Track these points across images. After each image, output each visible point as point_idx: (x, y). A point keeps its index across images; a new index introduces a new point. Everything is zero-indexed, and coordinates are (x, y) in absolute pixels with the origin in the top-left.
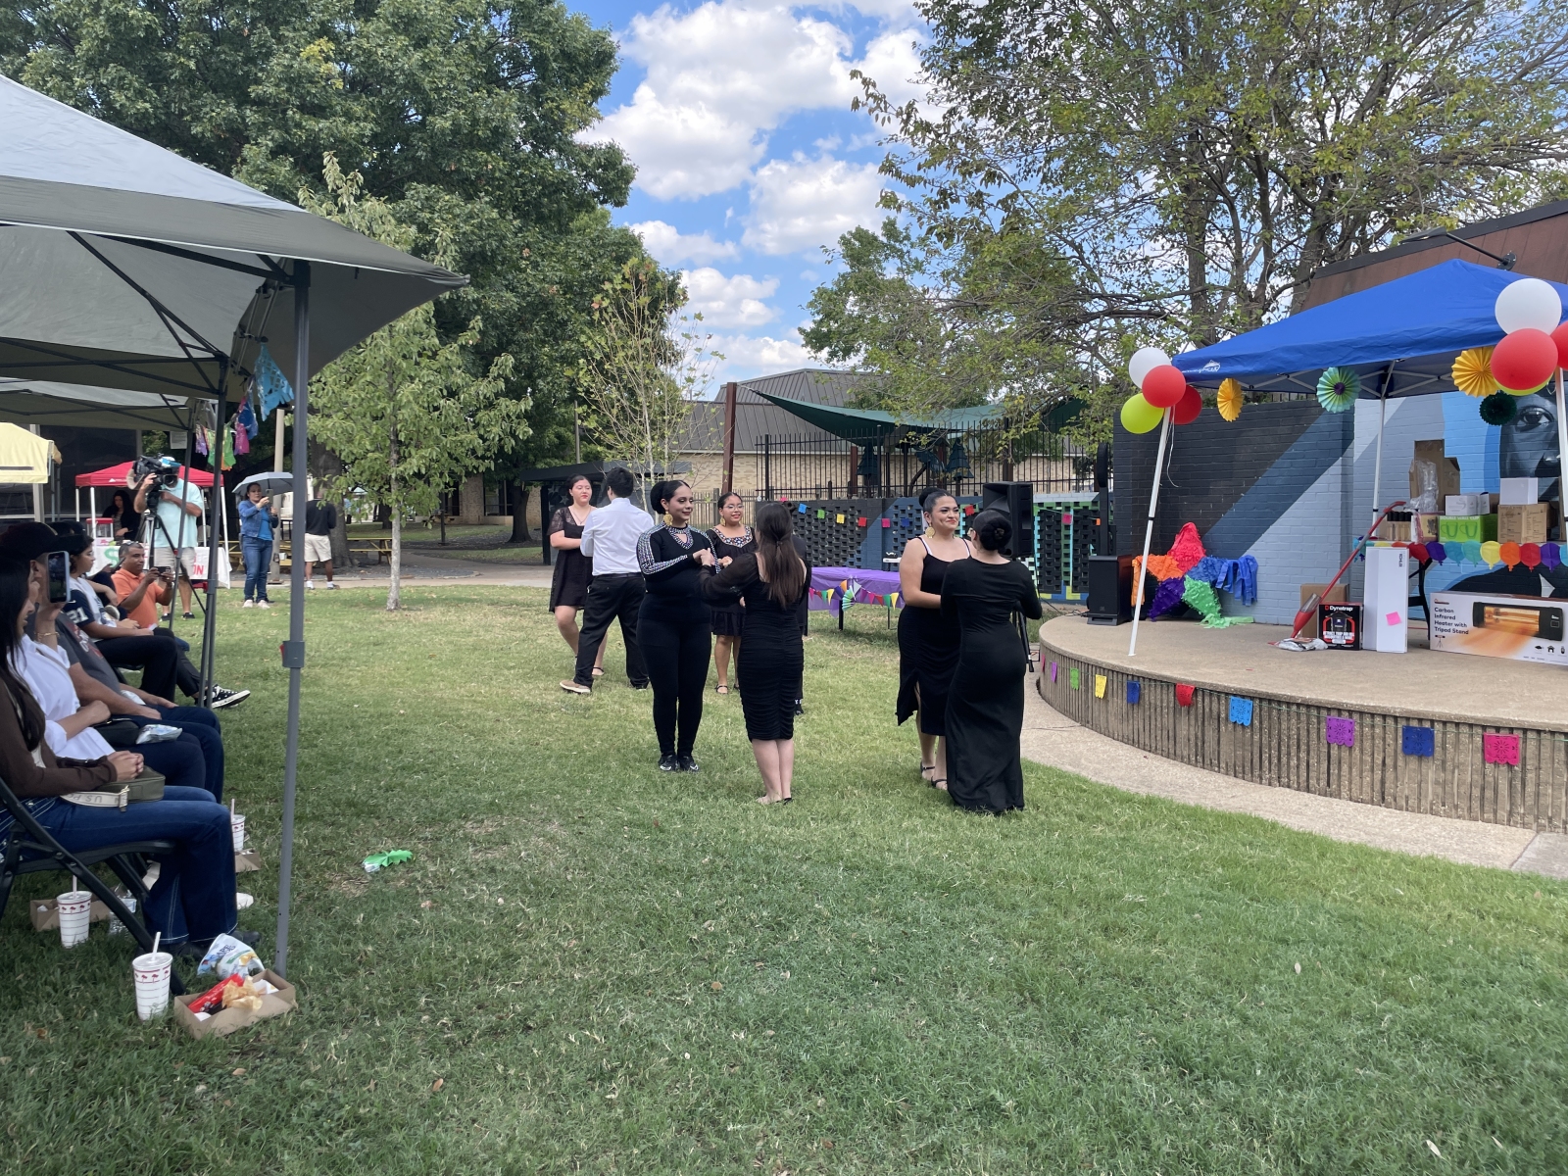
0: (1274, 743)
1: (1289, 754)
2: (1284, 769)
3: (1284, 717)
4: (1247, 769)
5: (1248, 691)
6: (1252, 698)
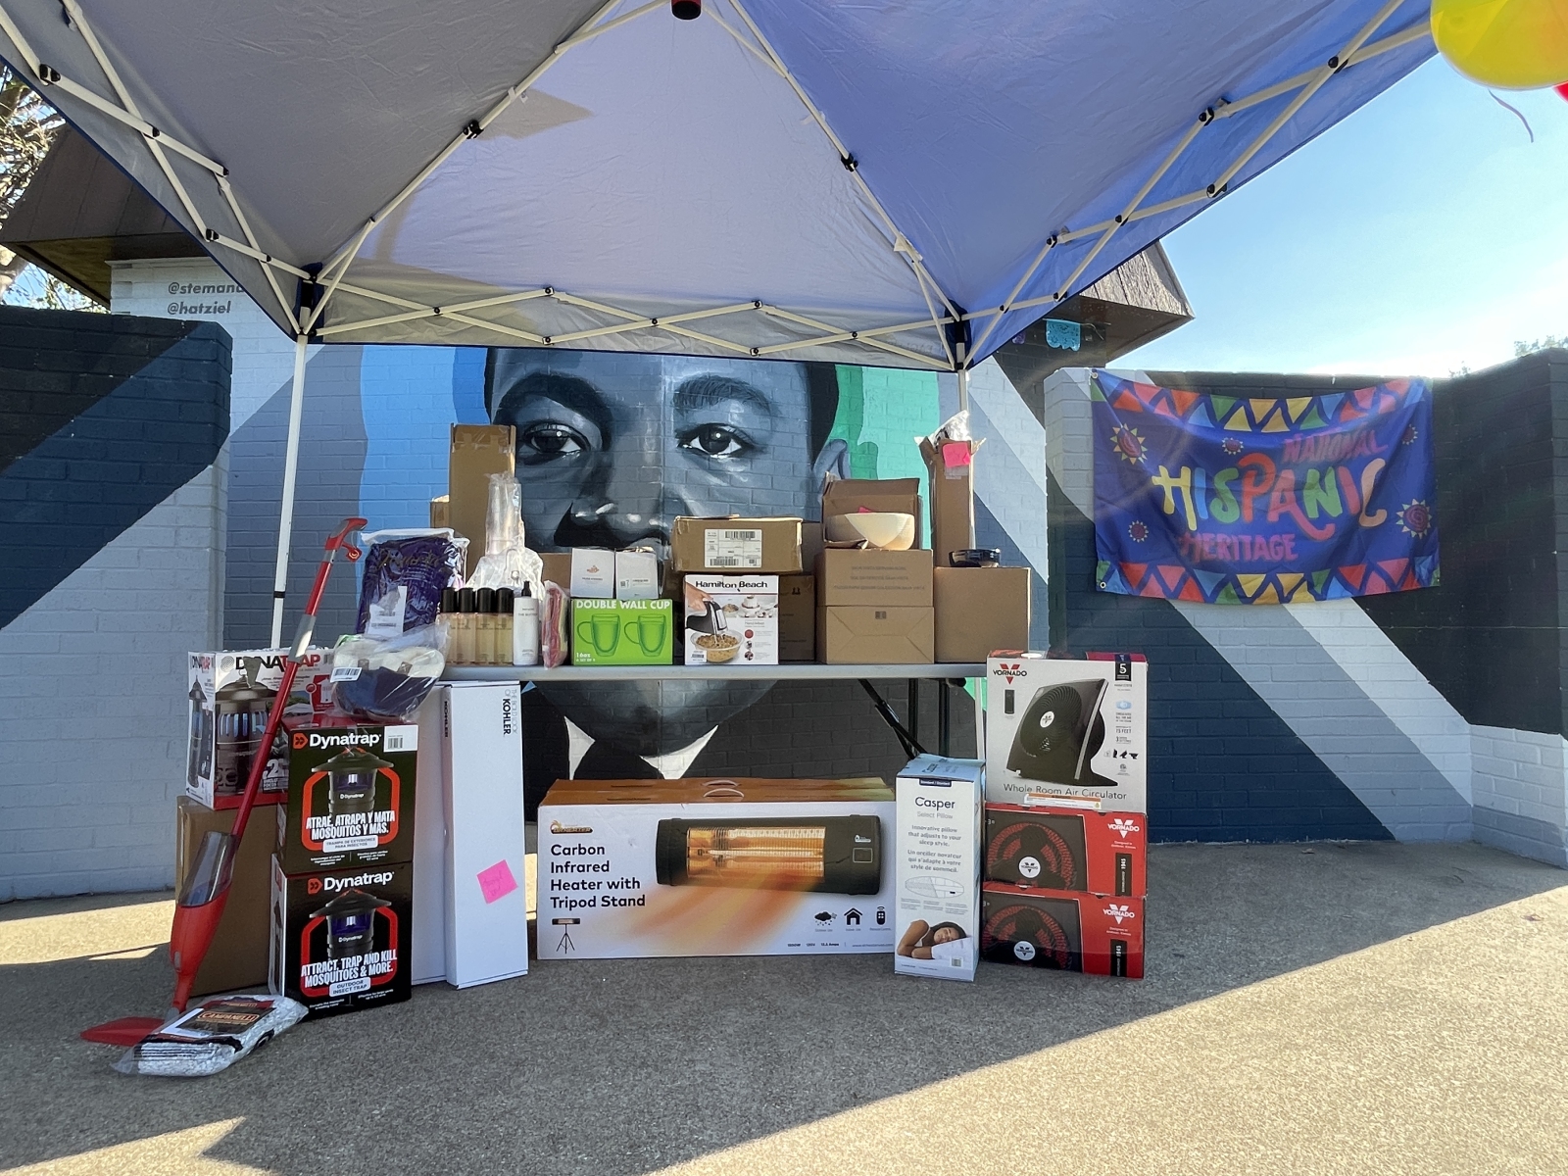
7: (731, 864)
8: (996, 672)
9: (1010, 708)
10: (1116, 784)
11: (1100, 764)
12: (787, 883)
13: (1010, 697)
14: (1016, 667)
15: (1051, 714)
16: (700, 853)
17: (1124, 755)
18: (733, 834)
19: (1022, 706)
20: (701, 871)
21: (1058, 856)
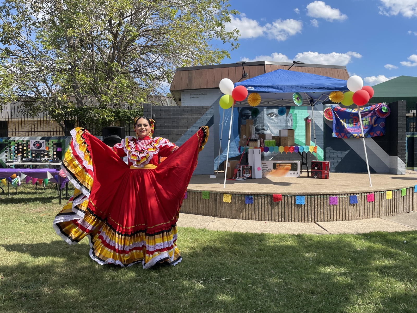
0: (313, 209)
1: (318, 211)
2: (316, 216)
3: (316, 199)
4: (303, 219)
5: (304, 193)
6: (304, 195)
7: (281, 167)
12: (287, 170)
16: (278, 166)
18: (281, 164)
21: (319, 167)
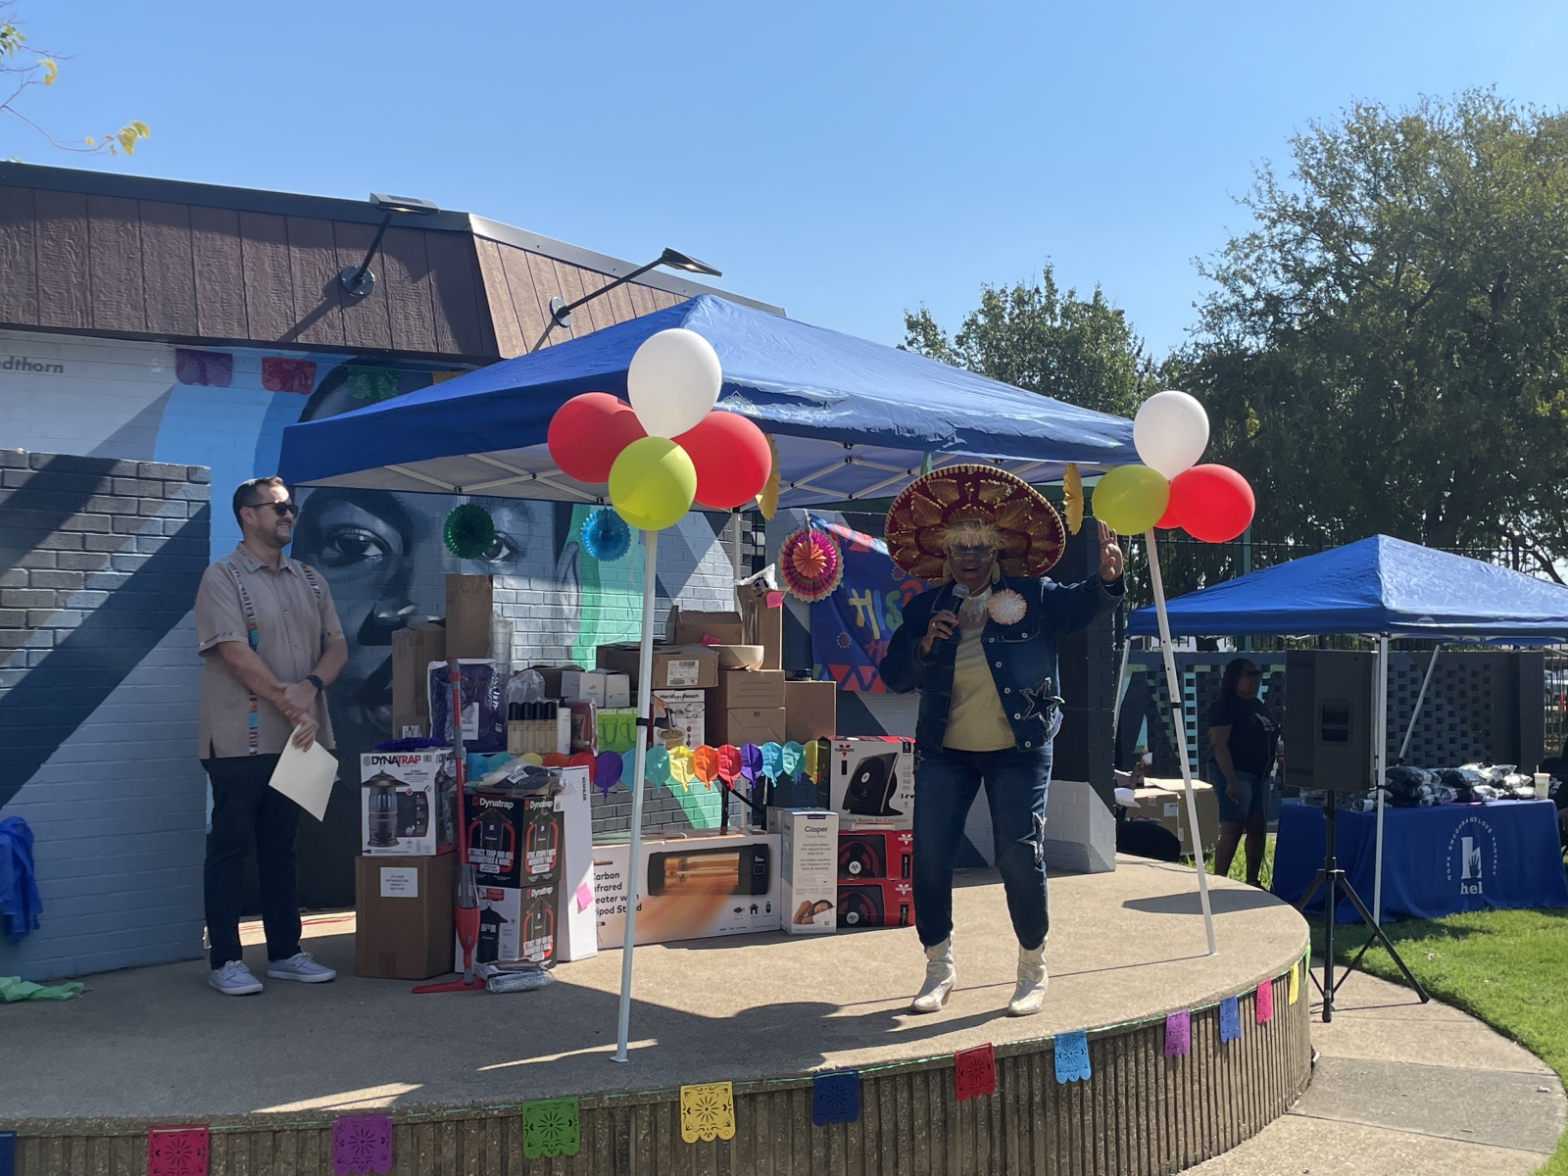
7: (689, 880)
8: (836, 750)
9: (844, 772)
10: (901, 814)
11: (894, 803)
12: (718, 891)
13: (844, 763)
14: (848, 746)
15: (868, 774)
16: (672, 873)
17: (907, 796)
18: (690, 860)
19: (851, 770)
20: (672, 886)
21: (871, 862)
